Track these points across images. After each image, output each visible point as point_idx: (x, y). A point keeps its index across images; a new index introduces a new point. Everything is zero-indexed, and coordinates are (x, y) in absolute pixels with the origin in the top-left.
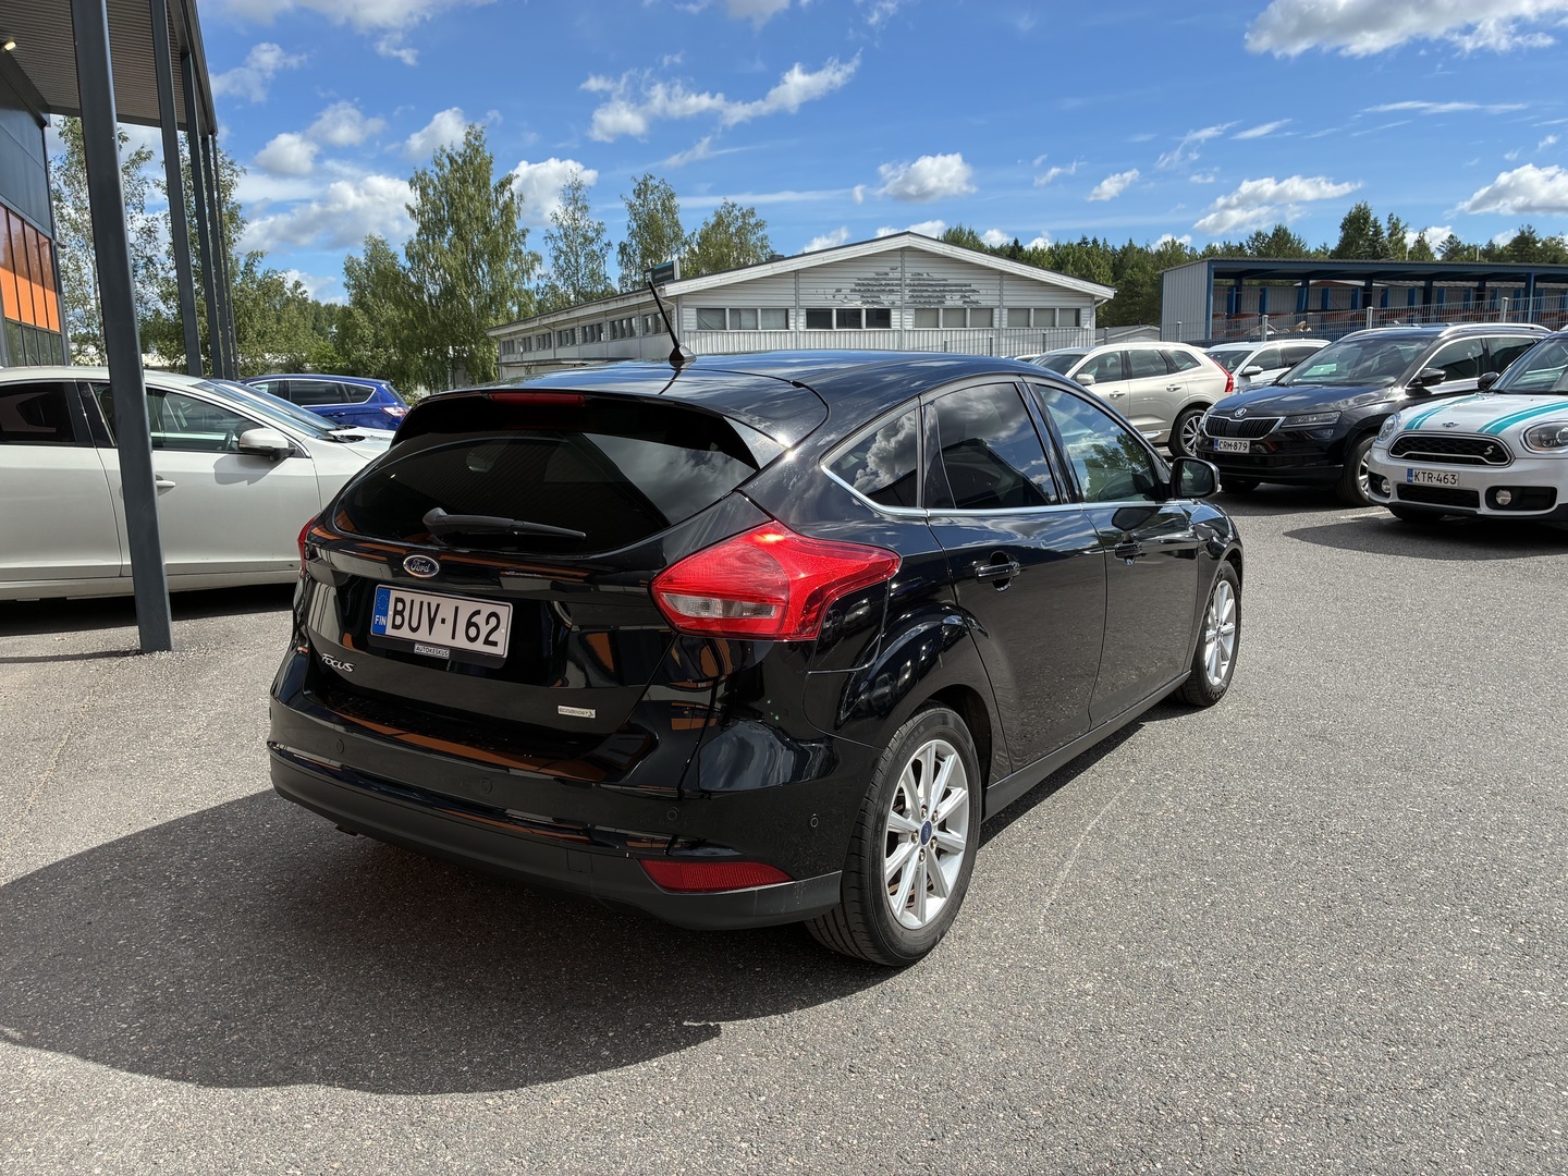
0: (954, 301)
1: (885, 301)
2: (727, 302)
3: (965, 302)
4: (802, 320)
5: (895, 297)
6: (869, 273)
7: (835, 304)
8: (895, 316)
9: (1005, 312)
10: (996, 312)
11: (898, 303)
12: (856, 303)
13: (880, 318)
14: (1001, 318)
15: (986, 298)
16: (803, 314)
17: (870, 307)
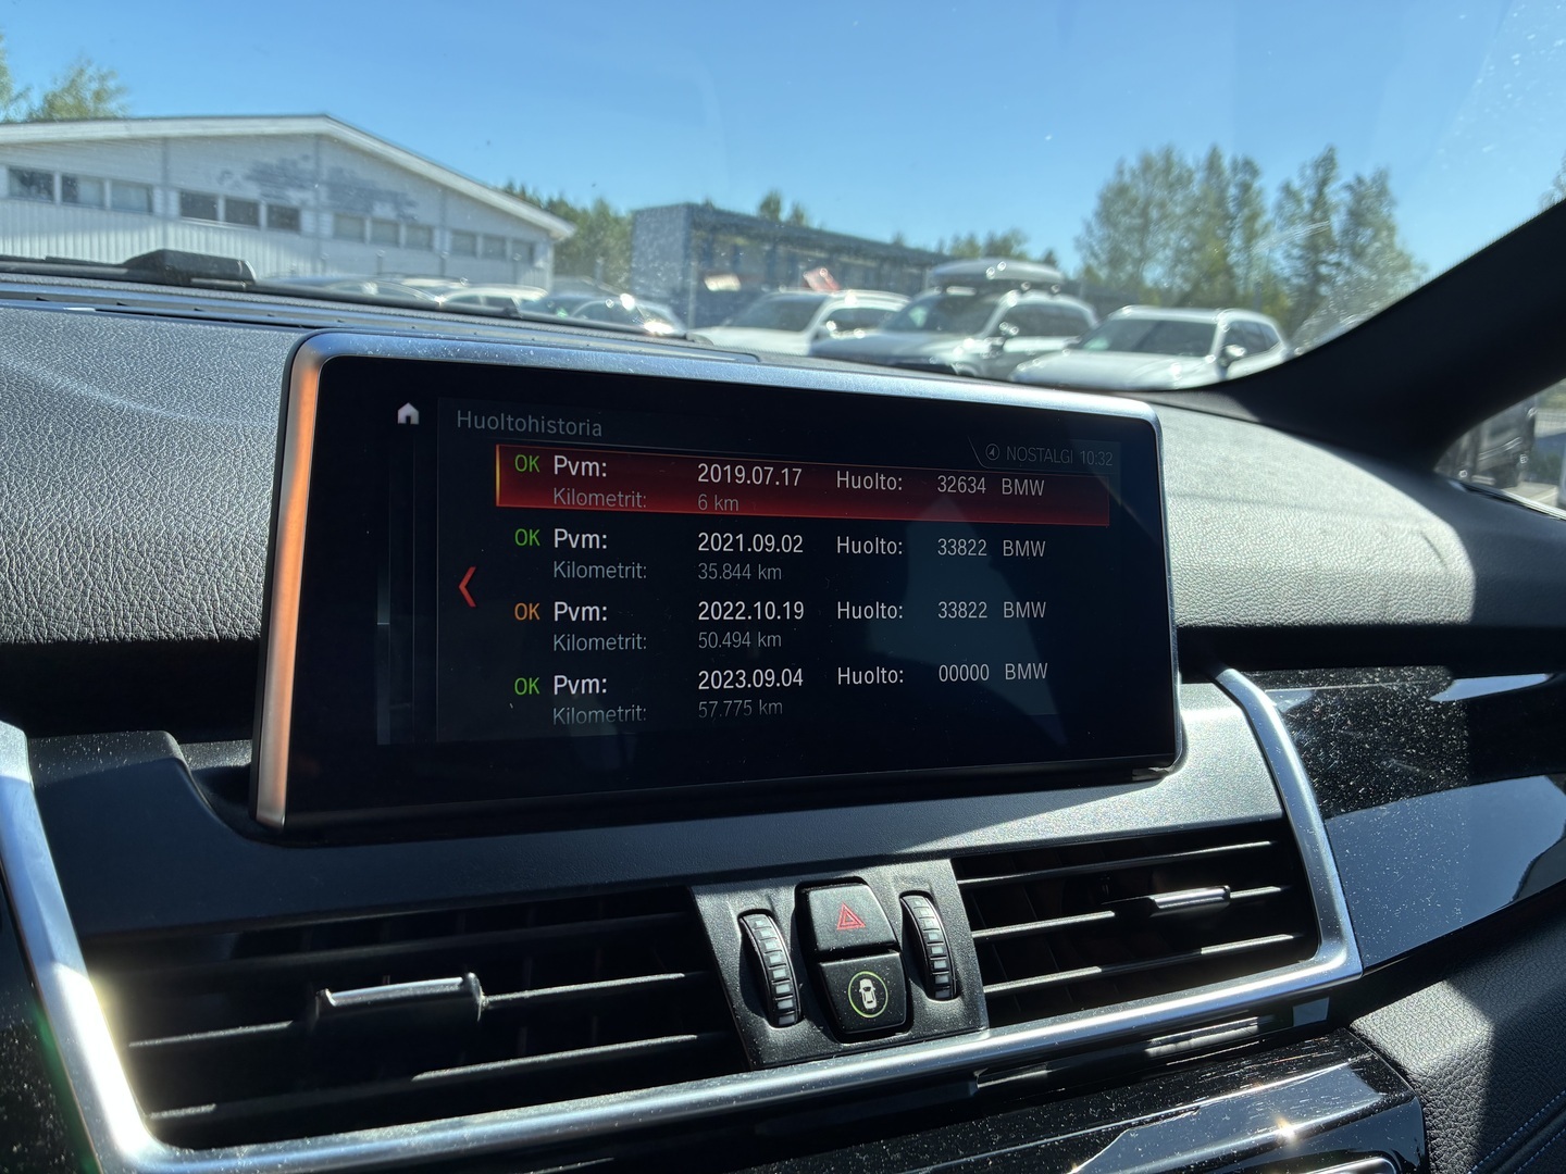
0: (384, 211)
1: (294, 197)
2: (57, 165)
3: (399, 216)
4: (174, 207)
5: (308, 196)
6: (270, 158)
7: (222, 190)
8: (307, 220)
9: (448, 237)
10: (437, 233)
11: (312, 202)
12: (251, 192)
13: (286, 220)
14: (443, 241)
15: (425, 213)
16: (174, 198)
17: (273, 201)
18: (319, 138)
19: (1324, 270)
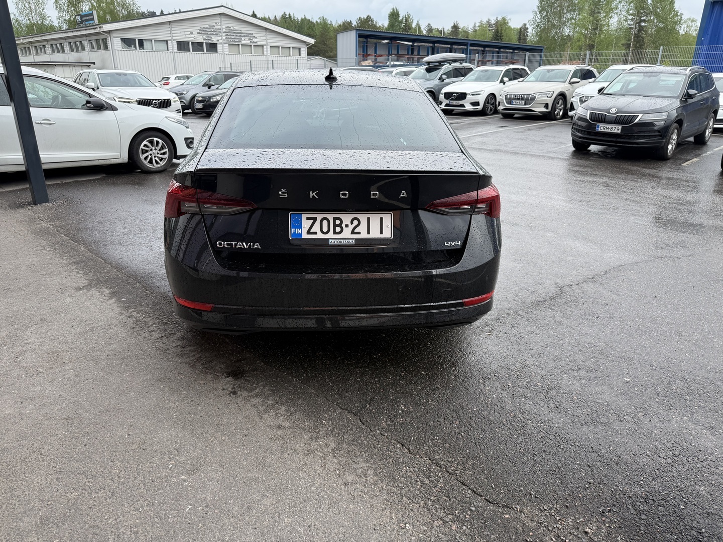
0: (245, 41)
1: (214, 39)
2: (136, 36)
3: (251, 42)
4: (175, 47)
5: (219, 38)
6: (205, 25)
7: (190, 38)
8: (219, 47)
9: (269, 48)
10: (265, 47)
11: (220, 41)
12: (200, 39)
13: (213, 47)
14: (267, 50)
15: (260, 40)
16: (175, 43)
17: (207, 41)
18: (220, 14)
19: (643, 24)
